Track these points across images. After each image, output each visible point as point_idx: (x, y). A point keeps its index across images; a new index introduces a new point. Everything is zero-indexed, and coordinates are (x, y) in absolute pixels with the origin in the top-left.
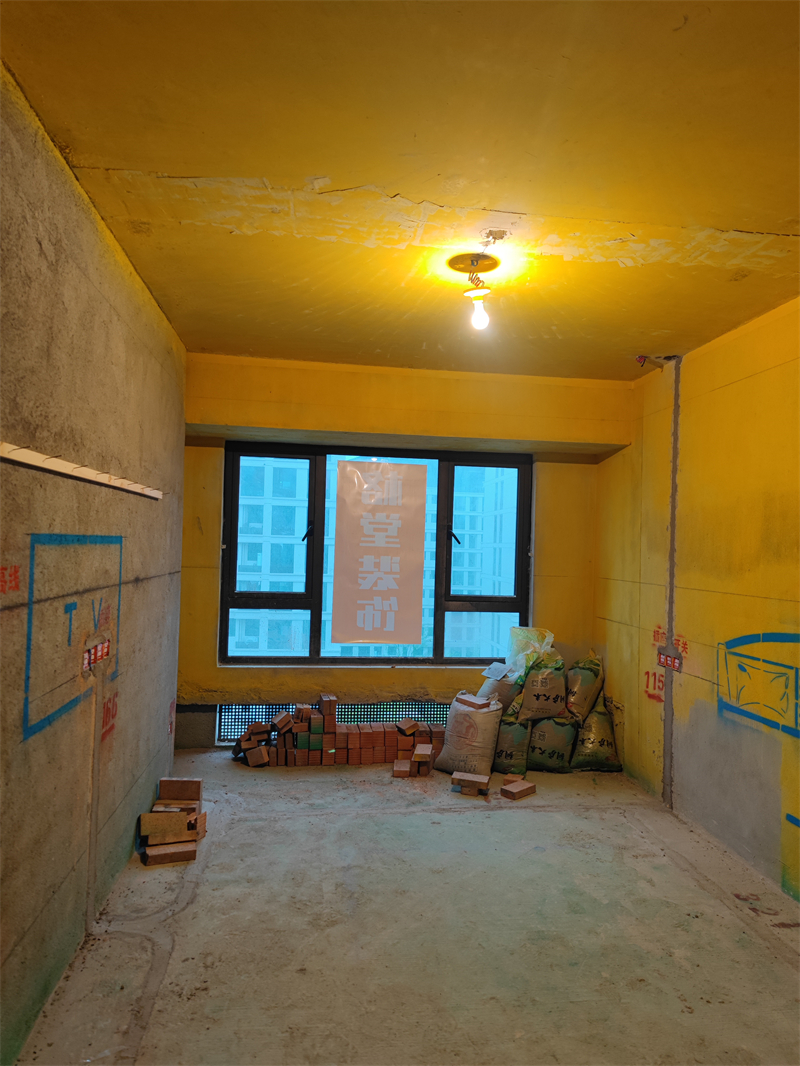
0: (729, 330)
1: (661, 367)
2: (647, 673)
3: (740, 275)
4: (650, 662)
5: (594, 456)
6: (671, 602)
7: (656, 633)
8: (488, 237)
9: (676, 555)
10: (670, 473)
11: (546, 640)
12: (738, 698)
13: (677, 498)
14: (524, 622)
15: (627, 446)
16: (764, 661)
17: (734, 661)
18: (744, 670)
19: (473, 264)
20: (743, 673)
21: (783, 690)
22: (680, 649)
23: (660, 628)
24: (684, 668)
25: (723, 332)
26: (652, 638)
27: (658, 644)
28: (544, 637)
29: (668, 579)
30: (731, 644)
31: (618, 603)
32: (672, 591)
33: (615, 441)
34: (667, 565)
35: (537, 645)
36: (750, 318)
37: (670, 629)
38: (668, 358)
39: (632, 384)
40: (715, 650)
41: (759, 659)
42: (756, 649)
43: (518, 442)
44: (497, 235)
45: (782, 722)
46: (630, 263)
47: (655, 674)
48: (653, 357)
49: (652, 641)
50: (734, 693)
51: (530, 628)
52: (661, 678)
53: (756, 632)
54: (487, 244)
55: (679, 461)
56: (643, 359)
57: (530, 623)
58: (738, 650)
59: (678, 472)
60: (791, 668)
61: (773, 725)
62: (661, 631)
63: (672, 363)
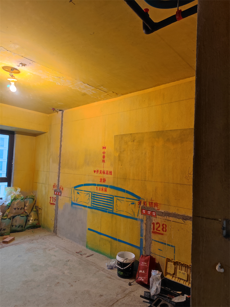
0: (77, 107)
1: (58, 112)
2: (51, 197)
3: (84, 94)
4: (52, 194)
5: (35, 134)
6: (59, 177)
7: (54, 186)
8: (20, 64)
9: (61, 164)
10: (60, 141)
11: (18, 190)
12: (77, 201)
13: (62, 148)
14: (9, 185)
15: (46, 133)
16: (84, 191)
17: (76, 192)
18: (79, 194)
19: (11, 70)
20: (78, 194)
21: (88, 198)
22: (61, 190)
23: (55, 184)
24: (62, 195)
25: (76, 107)
26: (53, 187)
27: (54, 189)
28: (17, 190)
29: (58, 171)
30: (75, 187)
31: (42, 178)
32: (59, 174)
33: (43, 131)
34: (58, 167)
35: (15, 192)
36: (83, 105)
37: (58, 184)
38: (60, 110)
39: (48, 115)
40: (71, 189)
41: (83, 191)
42: (82, 188)
43: (12, 127)
44: (23, 65)
45: (88, 205)
46: (59, 84)
47: (53, 197)
48: (56, 109)
49: (52, 188)
50: (76, 200)
51: (12, 187)
52: (55, 198)
53: (82, 184)
54: (19, 66)
55: (62, 139)
56: (54, 109)
57: (12, 185)
58: (77, 189)
59: (62, 141)
60: (91, 192)
61: (86, 207)
62: (55, 185)
63: (61, 112)
